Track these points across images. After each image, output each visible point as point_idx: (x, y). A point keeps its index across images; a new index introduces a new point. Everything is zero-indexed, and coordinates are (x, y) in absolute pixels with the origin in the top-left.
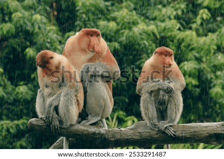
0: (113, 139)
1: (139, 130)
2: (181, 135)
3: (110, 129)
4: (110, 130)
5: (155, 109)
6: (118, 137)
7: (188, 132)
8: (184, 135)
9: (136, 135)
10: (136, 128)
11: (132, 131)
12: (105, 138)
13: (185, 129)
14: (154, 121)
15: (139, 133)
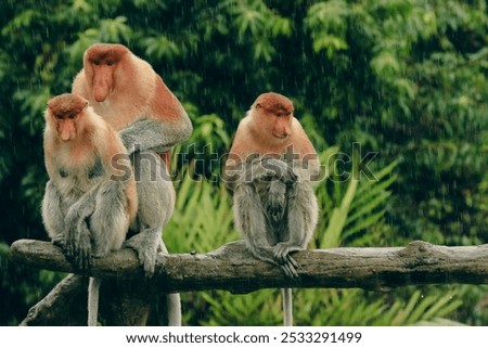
0: (181, 277)
1: (234, 260)
2: (317, 273)
3: (175, 256)
4: (174, 258)
5: (262, 217)
6: (191, 271)
7: (331, 267)
8: (322, 272)
9: (228, 270)
10: (226, 256)
11: (218, 262)
12: (165, 273)
13: (325, 261)
14: (259, 241)
15: (233, 265)
